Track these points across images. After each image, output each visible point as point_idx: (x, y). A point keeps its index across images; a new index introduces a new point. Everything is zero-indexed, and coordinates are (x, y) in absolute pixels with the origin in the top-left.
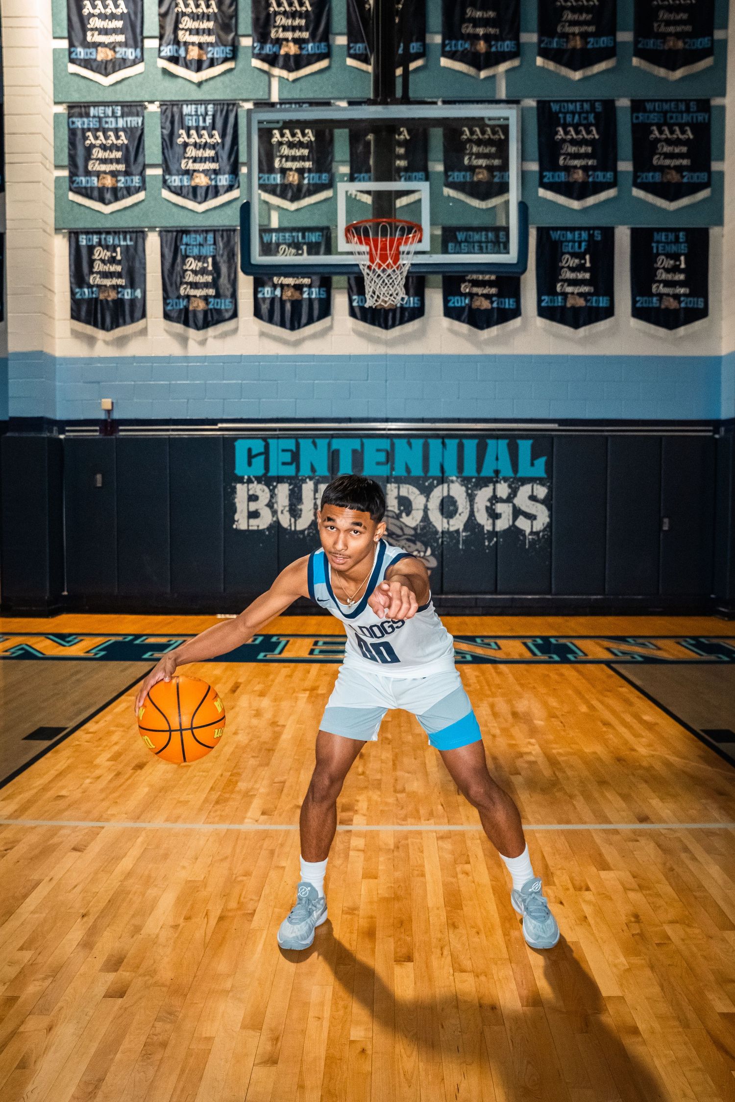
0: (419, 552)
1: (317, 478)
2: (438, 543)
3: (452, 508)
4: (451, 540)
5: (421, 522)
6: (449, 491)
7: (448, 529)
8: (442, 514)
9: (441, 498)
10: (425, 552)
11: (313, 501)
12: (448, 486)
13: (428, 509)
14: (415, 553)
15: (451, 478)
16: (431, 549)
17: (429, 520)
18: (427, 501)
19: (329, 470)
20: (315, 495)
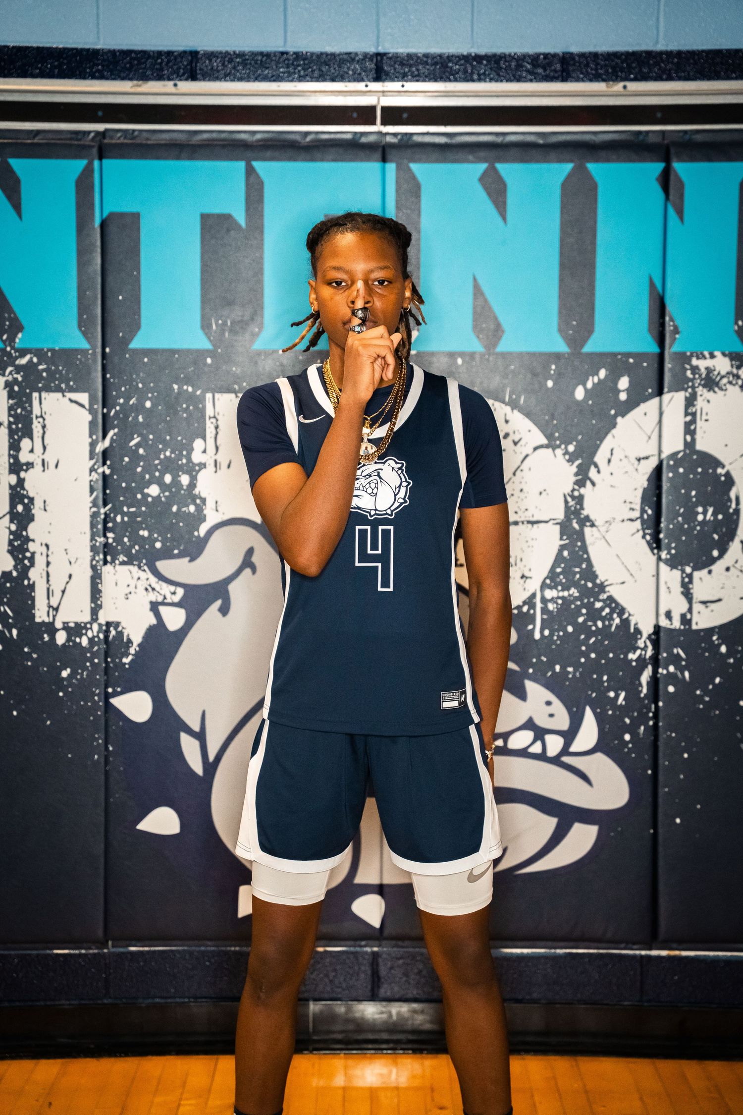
0: (540, 734)
1: (24, 361)
2: (632, 687)
3: (705, 515)
4: (701, 678)
5: (544, 586)
6: (690, 429)
7: (685, 620)
8: (656, 544)
9: (653, 463)
10: (569, 736)
11: (13, 479)
12: (690, 401)
13: (586, 521)
14: (521, 740)
15: (702, 364)
16: (601, 720)
17: (589, 573)
18: (582, 479)
19: (84, 325)
20: (15, 446)
